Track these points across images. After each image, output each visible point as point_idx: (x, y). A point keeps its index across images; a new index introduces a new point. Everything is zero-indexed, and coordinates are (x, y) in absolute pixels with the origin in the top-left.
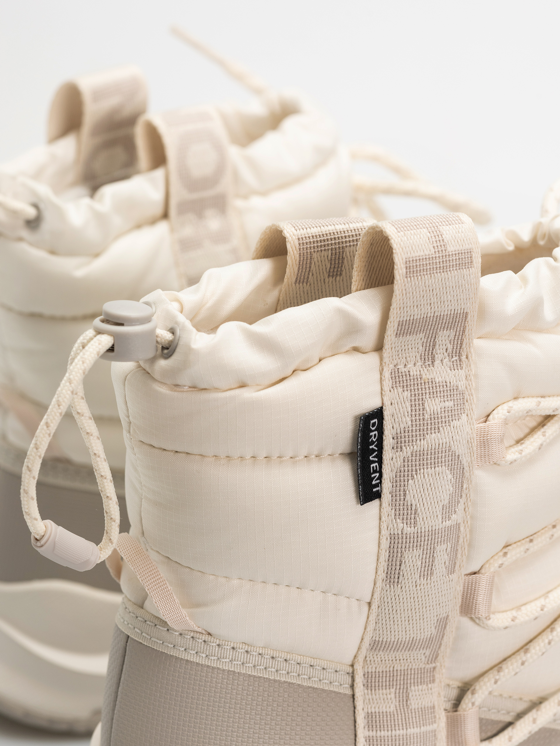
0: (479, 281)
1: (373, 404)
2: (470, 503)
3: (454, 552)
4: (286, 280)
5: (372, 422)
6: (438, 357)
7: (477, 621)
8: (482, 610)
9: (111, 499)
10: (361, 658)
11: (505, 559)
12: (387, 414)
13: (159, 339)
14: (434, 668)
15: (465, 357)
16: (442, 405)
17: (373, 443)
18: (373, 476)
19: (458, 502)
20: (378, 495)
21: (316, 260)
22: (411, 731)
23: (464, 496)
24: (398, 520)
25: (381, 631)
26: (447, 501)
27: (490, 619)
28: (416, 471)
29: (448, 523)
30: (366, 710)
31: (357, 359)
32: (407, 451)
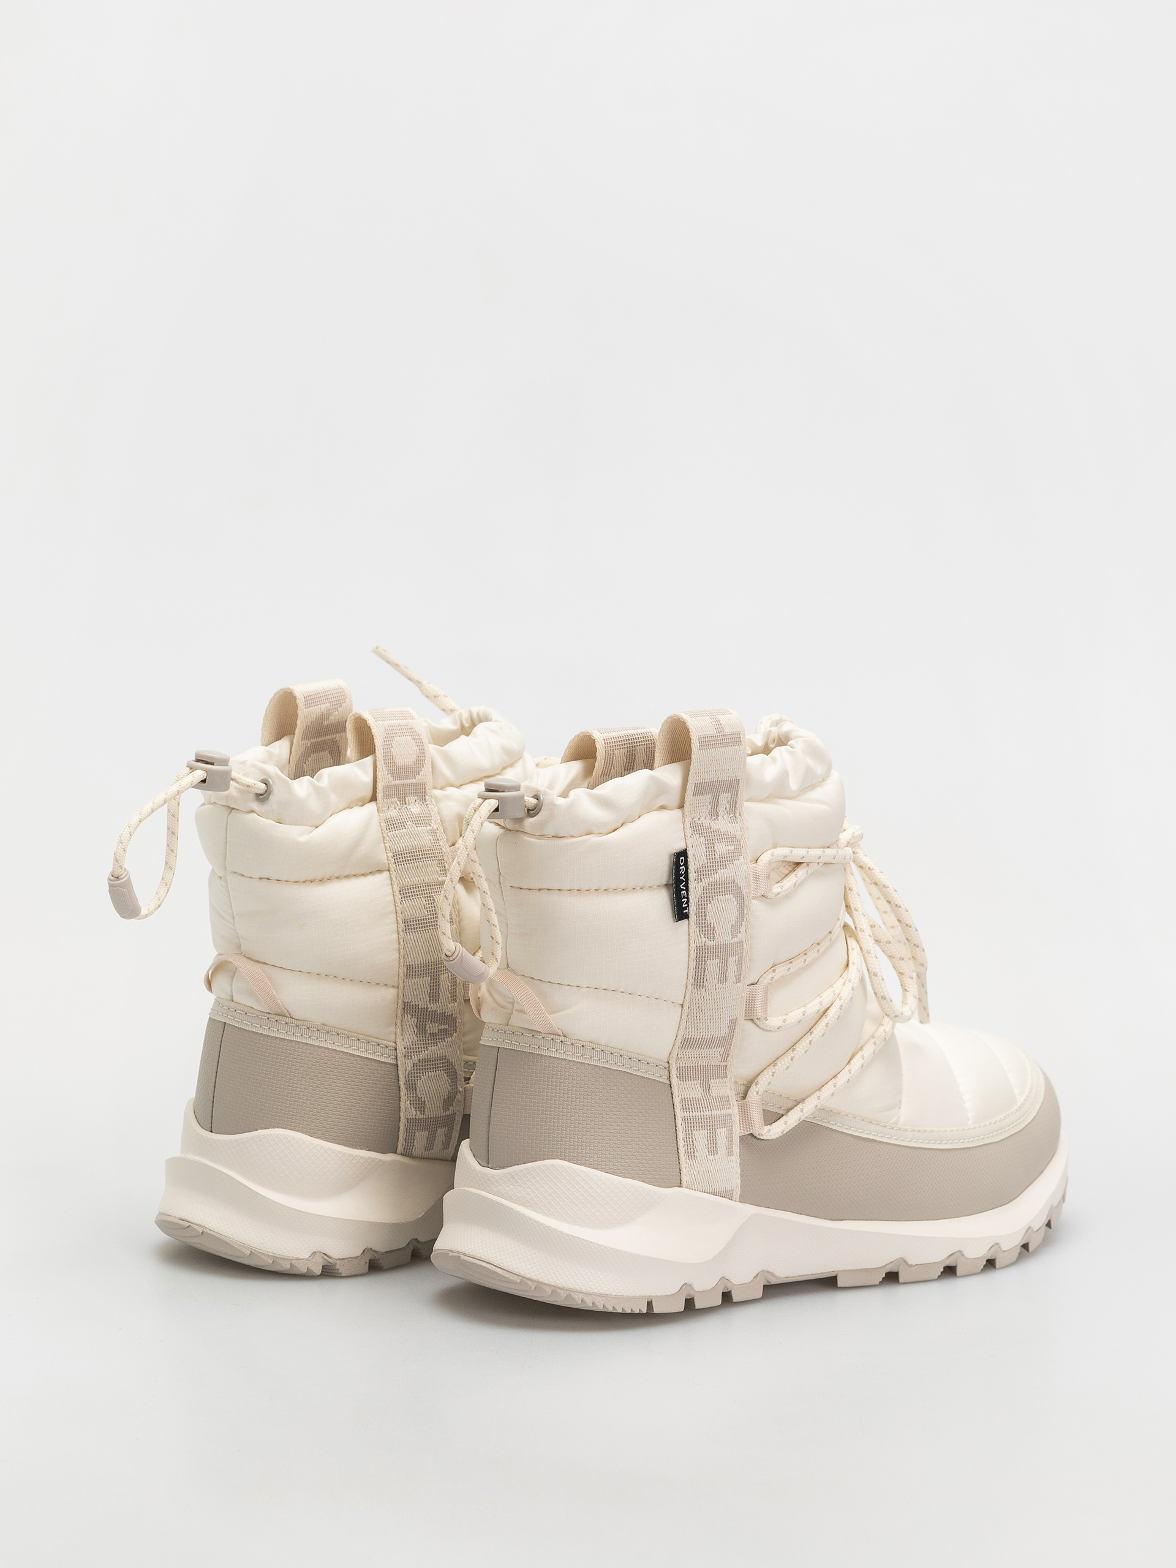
0: (745, 762)
1: (679, 846)
2: (749, 926)
3: (740, 963)
4: (594, 773)
5: (681, 858)
6: (721, 814)
7: (758, 1022)
8: (760, 1013)
9: (496, 927)
10: (674, 1055)
11: (774, 974)
12: (690, 854)
13: (526, 803)
14: (726, 1066)
15: (738, 814)
16: (727, 848)
17: (682, 875)
18: (683, 900)
19: (742, 924)
20: (686, 916)
21: (617, 755)
22: (715, 1112)
23: (745, 920)
24: (702, 935)
25: (690, 1029)
26: (734, 923)
27: (767, 1020)
28: (712, 897)
29: (736, 940)
30: (680, 1096)
31: (665, 815)
32: (705, 882)
